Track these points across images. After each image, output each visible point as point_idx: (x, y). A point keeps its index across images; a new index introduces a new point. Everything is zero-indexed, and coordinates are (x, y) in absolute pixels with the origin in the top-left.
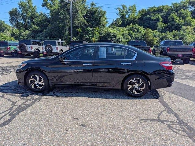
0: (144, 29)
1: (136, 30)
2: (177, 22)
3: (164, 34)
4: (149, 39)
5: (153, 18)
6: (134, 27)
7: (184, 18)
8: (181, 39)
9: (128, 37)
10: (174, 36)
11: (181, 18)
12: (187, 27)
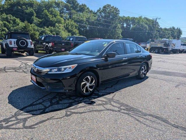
0: (21, 21)
1: (11, 21)
2: (51, 19)
3: (42, 29)
4: (30, 33)
5: (27, 11)
6: (9, 18)
7: (55, 16)
8: (57, 34)
9: (4, 28)
10: (51, 32)
11: (53, 16)
12: (60, 24)
